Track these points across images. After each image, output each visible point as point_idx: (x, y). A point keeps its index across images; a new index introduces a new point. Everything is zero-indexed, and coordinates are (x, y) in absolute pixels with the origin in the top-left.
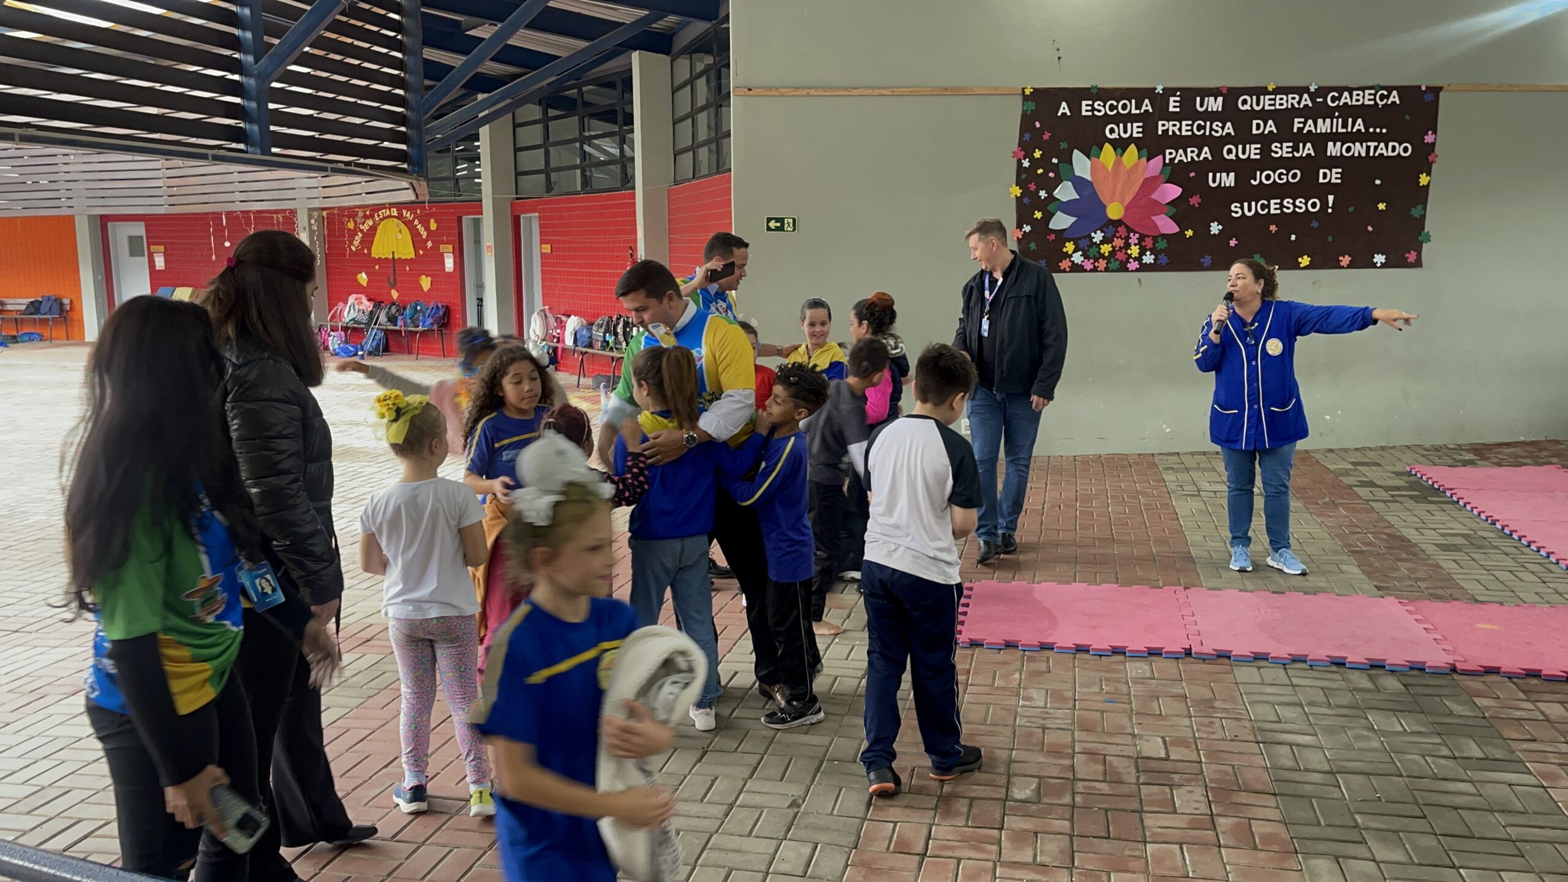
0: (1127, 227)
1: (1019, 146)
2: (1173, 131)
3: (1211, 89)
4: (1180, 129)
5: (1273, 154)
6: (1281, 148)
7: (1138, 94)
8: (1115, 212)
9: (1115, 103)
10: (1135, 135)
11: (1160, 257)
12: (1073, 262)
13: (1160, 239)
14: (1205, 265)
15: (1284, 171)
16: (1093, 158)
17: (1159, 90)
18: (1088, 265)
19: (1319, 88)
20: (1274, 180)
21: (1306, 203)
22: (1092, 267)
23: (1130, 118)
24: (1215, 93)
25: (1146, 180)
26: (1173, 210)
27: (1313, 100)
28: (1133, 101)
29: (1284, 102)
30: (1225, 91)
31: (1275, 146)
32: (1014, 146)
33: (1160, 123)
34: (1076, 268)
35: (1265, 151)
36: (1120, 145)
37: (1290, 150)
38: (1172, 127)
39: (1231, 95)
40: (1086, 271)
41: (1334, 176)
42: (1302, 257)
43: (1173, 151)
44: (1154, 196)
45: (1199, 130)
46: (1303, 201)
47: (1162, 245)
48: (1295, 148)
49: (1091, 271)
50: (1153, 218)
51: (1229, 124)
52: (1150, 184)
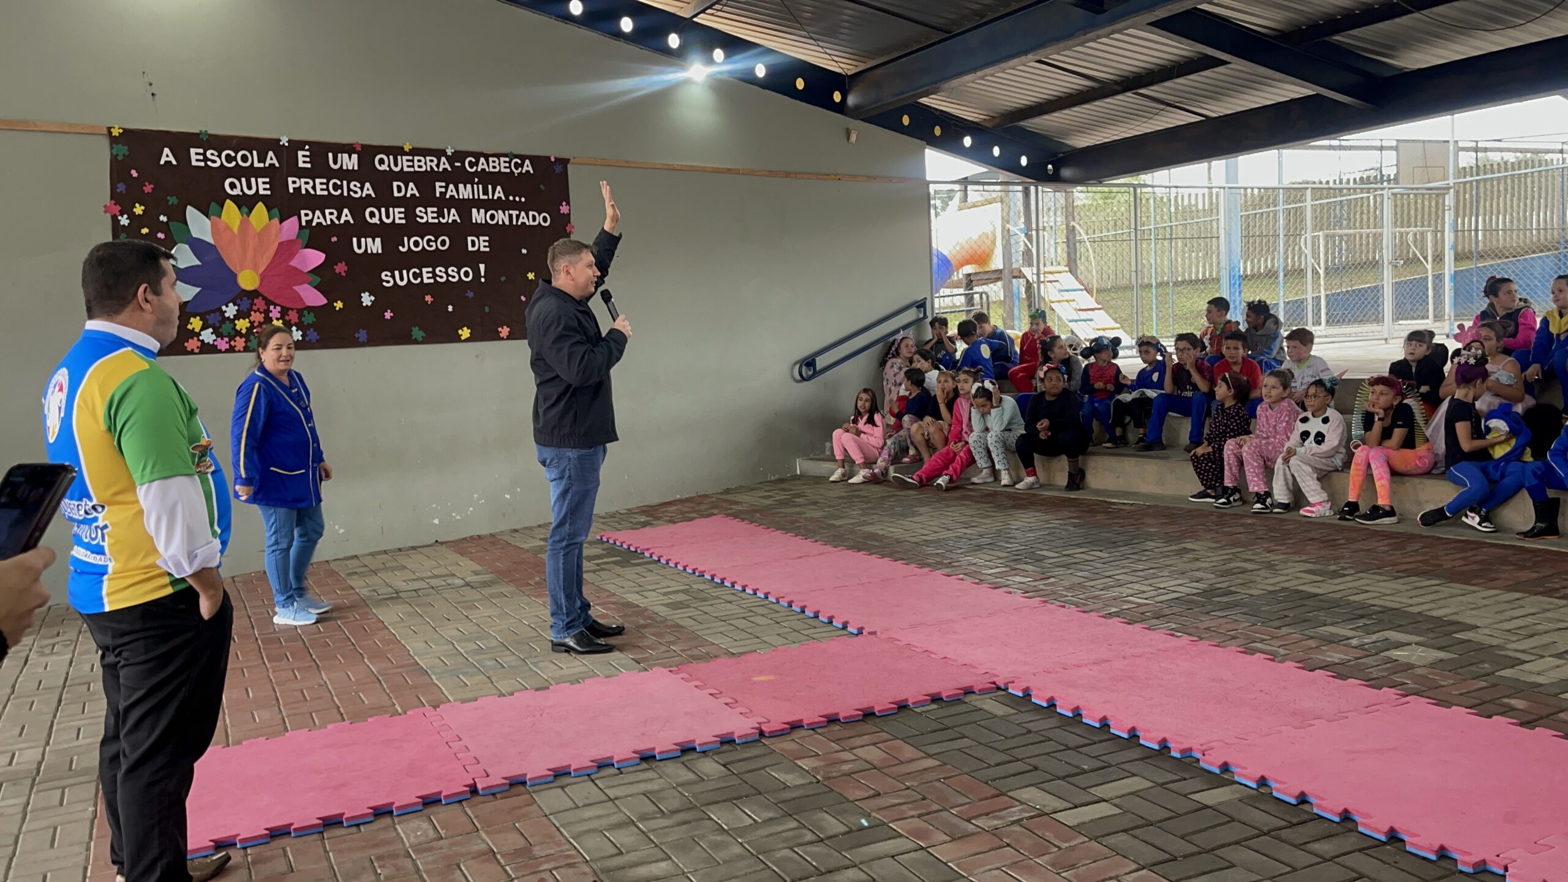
0: (264, 298)
1: (112, 199)
2: (307, 190)
3: (344, 145)
4: (314, 188)
5: (418, 219)
6: (426, 213)
7: (263, 146)
8: (248, 280)
9: (233, 154)
10: (261, 192)
11: (308, 332)
12: (203, 341)
13: (306, 312)
14: (361, 340)
15: (433, 239)
16: (212, 217)
17: (284, 141)
18: (223, 344)
19: (455, 152)
20: (423, 247)
21: (458, 273)
22: (227, 346)
23: (251, 173)
24: (349, 149)
25: (281, 244)
26: (318, 280)
27: (451, 165)
28: (255, 153)
29: (422, 164)
30: (359, 149)
31: (419, 210)
32: (107, 200)
33: (290, 180)
34: (207, 349)
35: (410, 215)
36: (246, 203)
37: (435, 215)
38: (304, 185)
39: (366, 153)
40: (220, 351)
41: (482, 244)
42: (461, 328)
43: (310, 213)
44: (293, 263)
45: (335, 190)
46: (456, 270)
47: (309, 318)
48: (441, 214)
49: (227, 351)
50: (294, 287)
51: (367, 185)
52: (286, 250)
